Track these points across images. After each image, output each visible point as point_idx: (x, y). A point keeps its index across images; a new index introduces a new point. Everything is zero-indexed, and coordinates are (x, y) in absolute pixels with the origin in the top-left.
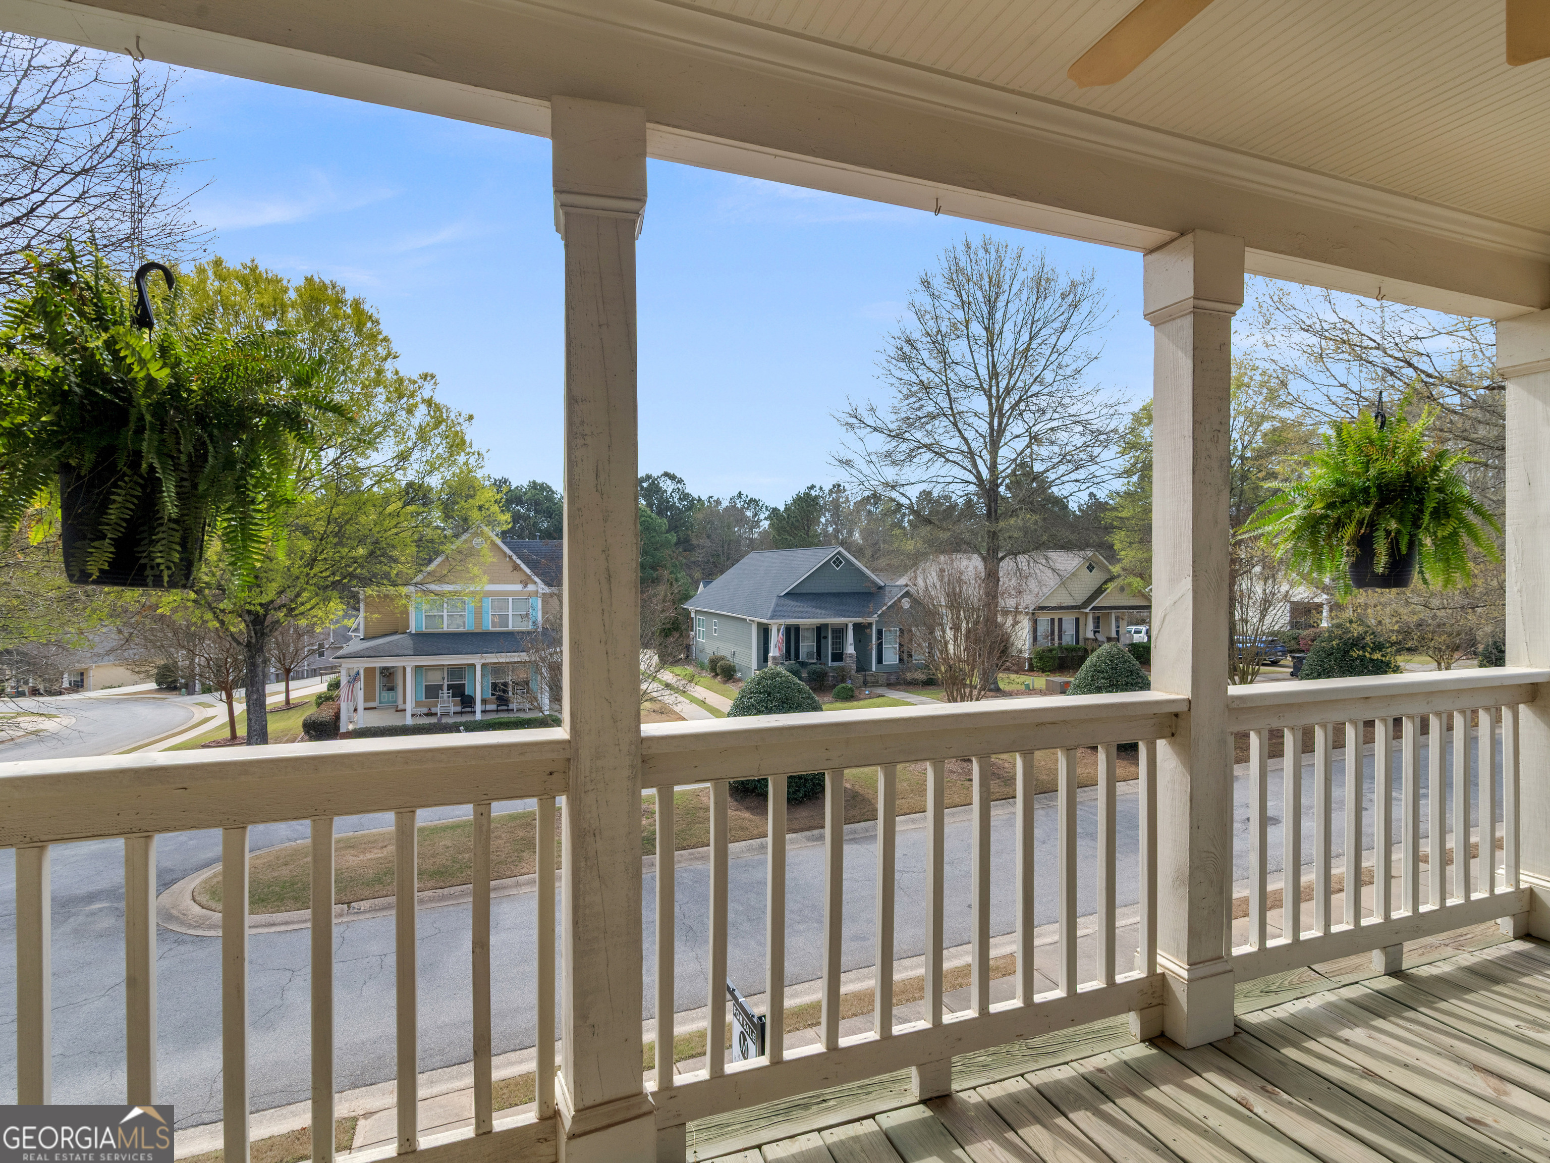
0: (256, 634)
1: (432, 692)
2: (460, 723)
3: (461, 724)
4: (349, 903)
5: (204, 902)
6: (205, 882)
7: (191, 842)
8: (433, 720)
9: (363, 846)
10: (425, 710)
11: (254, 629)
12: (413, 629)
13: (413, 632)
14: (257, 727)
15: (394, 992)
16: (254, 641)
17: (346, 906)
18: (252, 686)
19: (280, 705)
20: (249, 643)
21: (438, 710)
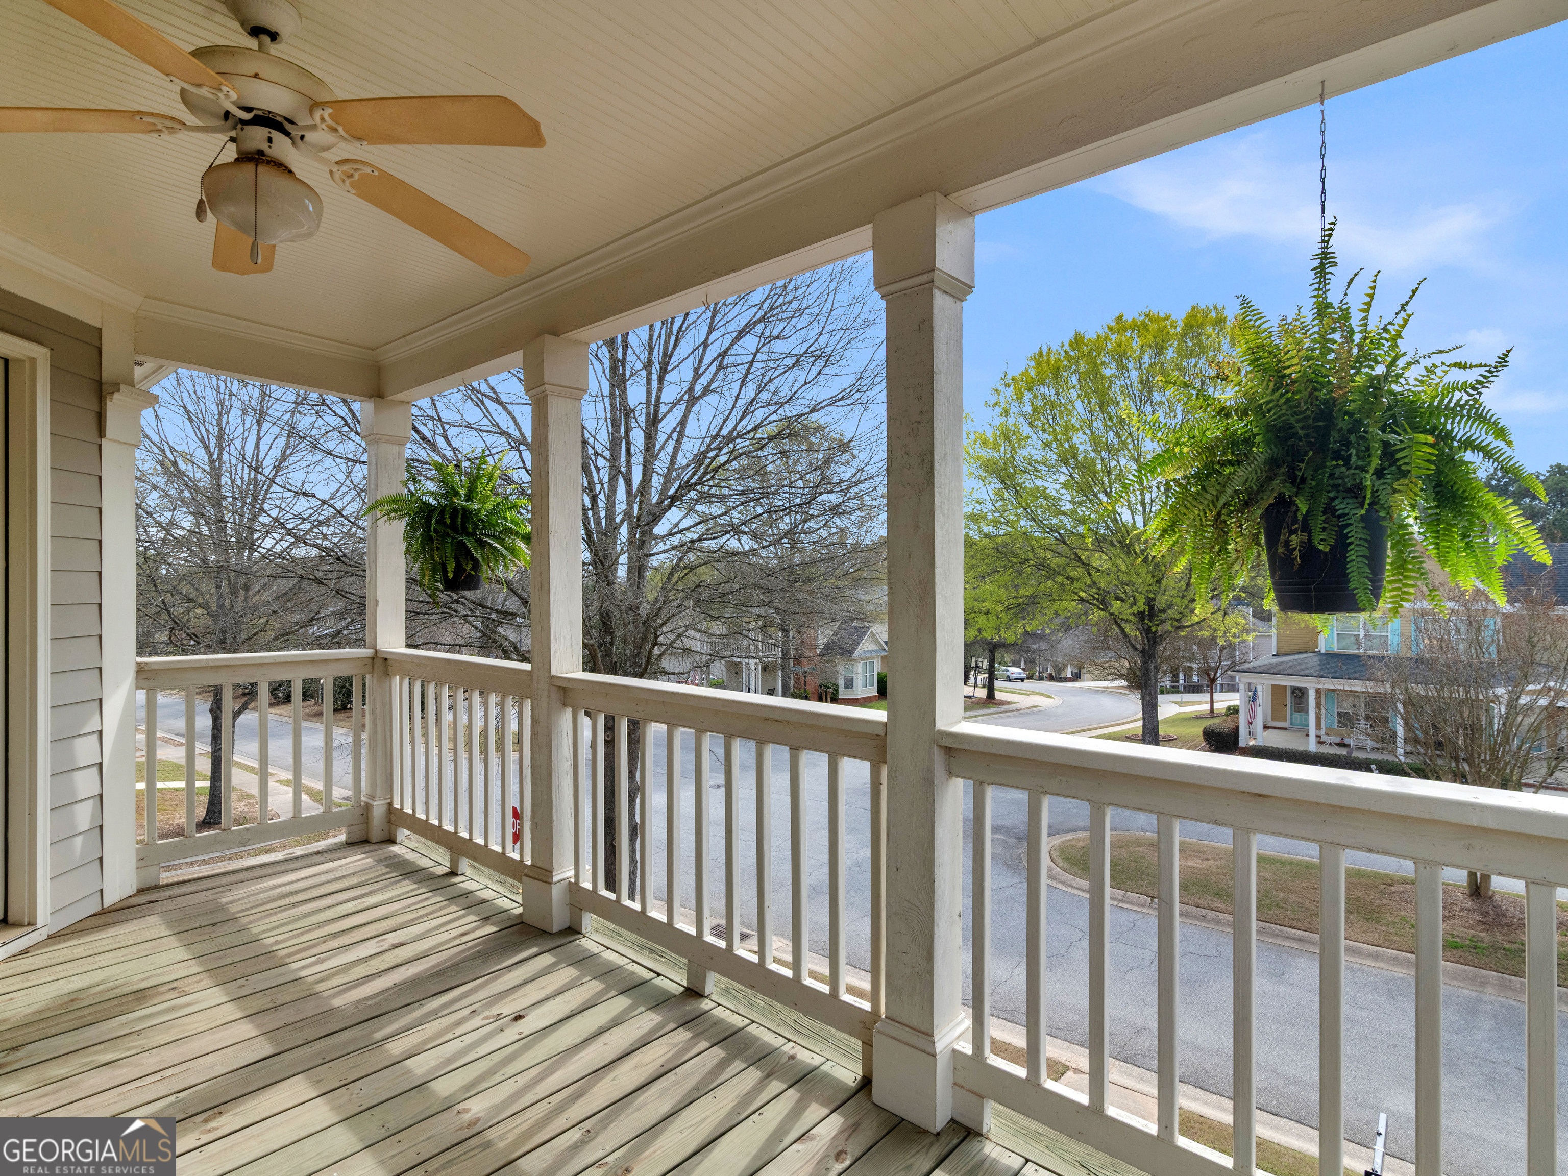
0: (1149, 641)
1: (1346, 719)
2: (1374, 760)
3: (1374, 762)
4: (1153, 898)
5: (1054, 857)
6: (1063, 842)
7: (1075, 810)
8: (1343, 752)
9: (1190, 853)
10: (1338, 740)
11: (1147, 637)
12: (1322, 647)
13: (1323, 651)
14: (1149, 726)
15: (1155, 989)
16: (1147, 648)
17: (1149, 899)
18: (1146, 689)
19: (1205, 713)
20: (1144, 649)
21: (1351, 742)
